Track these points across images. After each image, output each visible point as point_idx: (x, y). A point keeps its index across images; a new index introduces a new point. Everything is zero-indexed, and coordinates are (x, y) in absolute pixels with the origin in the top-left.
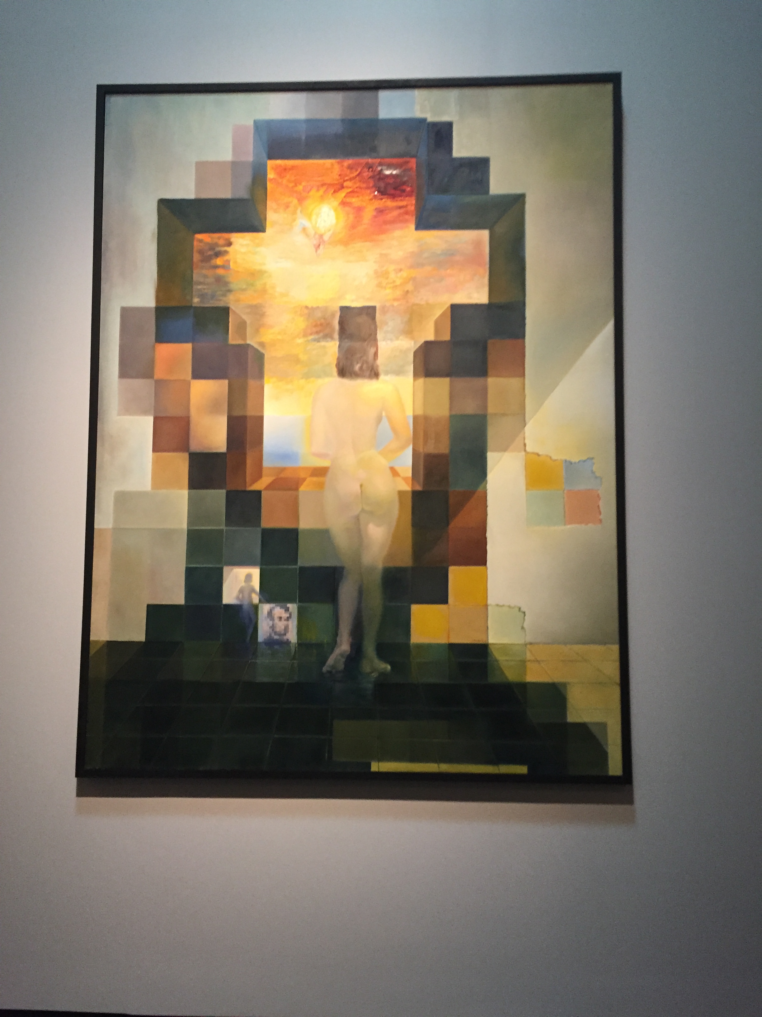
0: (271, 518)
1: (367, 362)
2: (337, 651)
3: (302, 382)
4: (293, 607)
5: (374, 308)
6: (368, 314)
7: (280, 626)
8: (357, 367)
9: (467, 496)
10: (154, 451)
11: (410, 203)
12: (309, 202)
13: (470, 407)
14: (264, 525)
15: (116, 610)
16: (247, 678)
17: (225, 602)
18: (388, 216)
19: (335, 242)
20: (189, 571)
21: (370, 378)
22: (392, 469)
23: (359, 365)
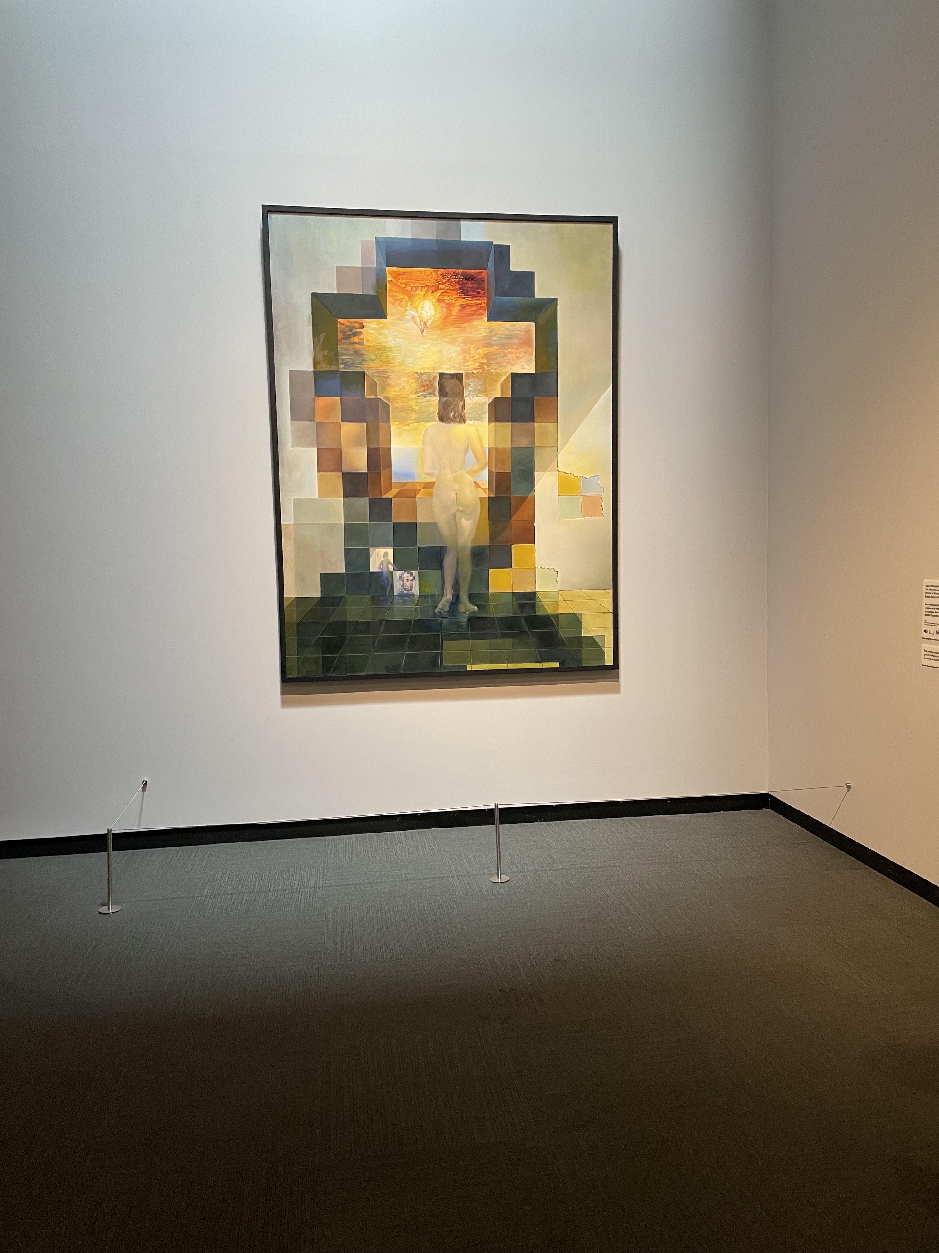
0: (400, 517)
1: (458, 412)
2: (444, 600)
3: (415, 425)
5: (462, 373)
6: (457, 378)
7: (408, 584)
9: (523, 500)
10: (319, 471)
11: (483, 301)
12: (416, 298)
13: (523, 442)
14: (394, 521)
15: (300, 577)
16: (388, 618)
17: (371, 571)
18: (469, 310)
19: (434, 328)
20: (347, 551)
21: (460, 422)
22: (475, 483)
23: (452, 414)
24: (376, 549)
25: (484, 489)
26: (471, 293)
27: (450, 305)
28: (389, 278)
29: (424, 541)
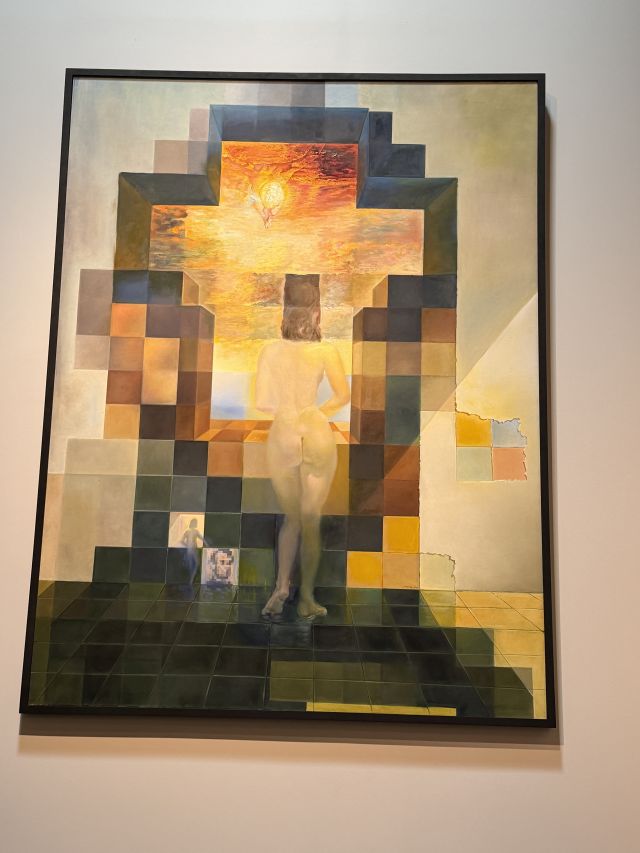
0: (217, 467)
1: (310, 326)
2: (276, 594)
3: (249, 342)
4: (235, 552)
5: (318, 276)
6: (311, 282)
7: (223, 569)
8: (301, 330)
9: (401, 451)
10: (107, 402)
11: (352, 183)
12: (260, 179)
13: (404, 369)
14: (211, 473)
15: (66, 552)
16: (189, 619)
17: (170, 546)
18: (332, 195)
19: (283, 217)
20: (137, 516)
21: (313, 339)
22: (331, 424)
23: (303, 328)
24: (178, 515)
25: (343, 434)
26: (336, 173)
27: (306, 187)
28: (225, 154)
29: (251, 505)
